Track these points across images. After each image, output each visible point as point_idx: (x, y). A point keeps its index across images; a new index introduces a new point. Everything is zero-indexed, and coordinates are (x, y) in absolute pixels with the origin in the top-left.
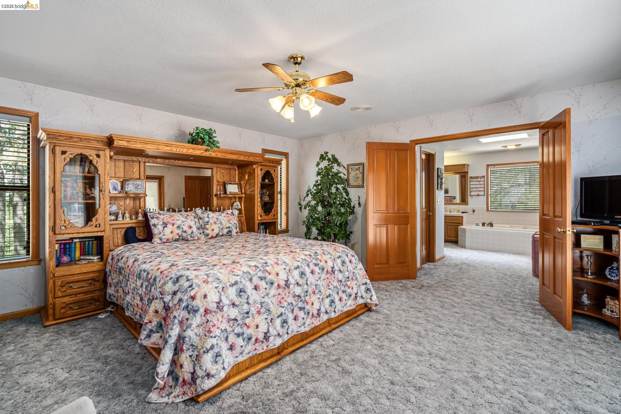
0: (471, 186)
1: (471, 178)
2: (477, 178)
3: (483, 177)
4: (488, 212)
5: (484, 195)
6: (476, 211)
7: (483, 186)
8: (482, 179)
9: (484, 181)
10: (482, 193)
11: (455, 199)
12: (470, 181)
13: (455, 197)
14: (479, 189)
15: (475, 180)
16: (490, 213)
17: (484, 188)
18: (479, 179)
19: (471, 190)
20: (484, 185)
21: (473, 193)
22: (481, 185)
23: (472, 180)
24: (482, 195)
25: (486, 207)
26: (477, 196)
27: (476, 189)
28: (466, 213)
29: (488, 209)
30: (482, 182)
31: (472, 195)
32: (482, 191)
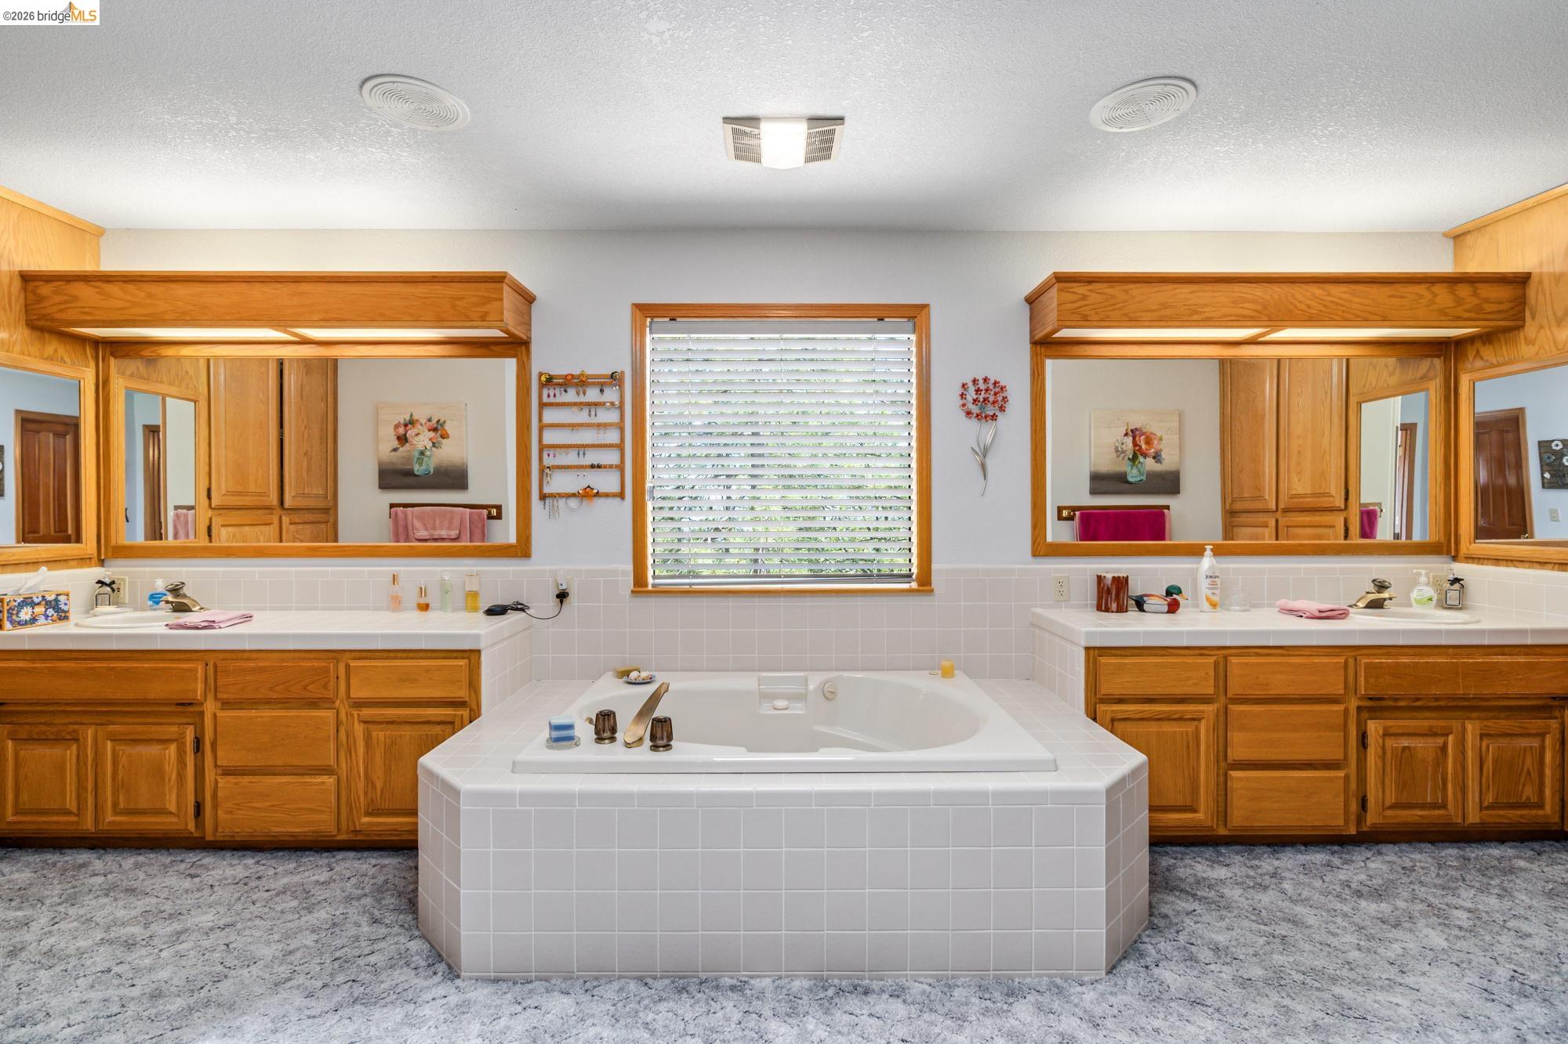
0: (550, 437)
1: (549, 381)
2: (580, 382)
3: (615, 379)
4: (642, 601)
5: (621, 495)
6: (573, 600)
7: (613, 437)
8: (611, 395)
9: (621, 408)
10: (607, 482)
11: (499, 517)
12: (542, 405)
13: (499, 508)
14: (593, 457)
15: (571, 396)
16: (652, 602)
17: (620, 447)
18: (592, 394)
19: (548, 461)
20: (622, 430)
21: (559, 483)
22: (602, 432)
23: (555, 396)
24: (607, 495)
25: (632, 567)
26: (585, 502)
27: (578, 454)
28: (512, 617)
29: (639, 580)
30: (608, 409)
31: (553, 496)
32: (611, 466)
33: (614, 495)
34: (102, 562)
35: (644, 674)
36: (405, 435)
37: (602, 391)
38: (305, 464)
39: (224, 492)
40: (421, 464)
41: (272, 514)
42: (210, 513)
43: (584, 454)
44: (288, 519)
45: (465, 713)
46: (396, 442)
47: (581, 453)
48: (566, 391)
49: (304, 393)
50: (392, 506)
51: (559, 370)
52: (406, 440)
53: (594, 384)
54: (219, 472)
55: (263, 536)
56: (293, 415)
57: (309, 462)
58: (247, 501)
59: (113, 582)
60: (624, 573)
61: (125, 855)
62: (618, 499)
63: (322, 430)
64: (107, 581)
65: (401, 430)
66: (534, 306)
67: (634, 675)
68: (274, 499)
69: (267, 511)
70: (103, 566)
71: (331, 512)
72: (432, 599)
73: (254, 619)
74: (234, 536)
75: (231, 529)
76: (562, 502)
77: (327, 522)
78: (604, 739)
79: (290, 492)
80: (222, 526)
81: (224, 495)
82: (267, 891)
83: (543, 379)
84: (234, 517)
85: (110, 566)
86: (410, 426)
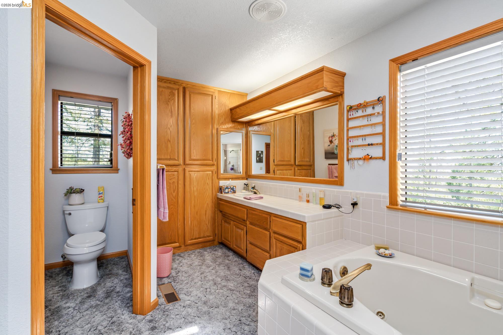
0: (351, 133)
1: (351, 109)
2: (364, 106)
3: (380, 100)
4: (393, 213)
5: (383, 158)
6: (359, 207)
7: (379, 129)
8: (379, 109)
9: (384, 114)
10: (376, 152)
12: (349, 120)
14: (369, 140)
15: (360, 113)
16: (400, 214)
17: (383, 134)
18: (369, 111)
19: (351, 144)
20: (384, 125)
21: (355, 153)
22: (373, 128)
23: (353, 115)
24: (376, 158)
25: (389, 194)
26: (366, 162)
27: (363, 140)
28: (334, 210)
29: (393, 202)
30: (377, 116)
31: (351, 159)
32: (377, 144)
33: (380, 158)
34: (247, 179)
35: (387, 252)
36: (332, 140)
37: (373, 108)
38: (303, 151)
39: (278, 160)
40: (337, 150)
41: (292, 167)
42: (274, 166)
43: (365, 139)
44: (297, 168)
45: (300, 246)
46: (329, 143)
47: (364, 139)
48: (357, 112)
49: (302, 130)
50: (329, 164)
51: (354, 103)
52: (332, 142)
53: (370, 105)
54: (276, 154)
55: (289, 173)
56: (299, 136)
57: (304, 151)
58: (285, 163)
59: (247, 184)
60: (384, 197)
61: (236, 257)
62: (382, 160)
63: (308, 141)
64: (246, 184)
65: (331, 139)
66: (345, 78)
67: (382, 251)
68: (292, 162)
69: (291, 166)
70: (247, 180)
71: (313, 166)
72: (310, 199)
73: (264, 198)
74: (281, 173)
75: (280, 171)
76: (356, 162)
77: (311, 169)
78: (325, 284)
79: (298, 160)
80: (277, 170)
81: (278, 161)
82: (248, 284)
83: (348, 108)
84: (281, 168)
85: (248, 180)
86: (333, 137)
